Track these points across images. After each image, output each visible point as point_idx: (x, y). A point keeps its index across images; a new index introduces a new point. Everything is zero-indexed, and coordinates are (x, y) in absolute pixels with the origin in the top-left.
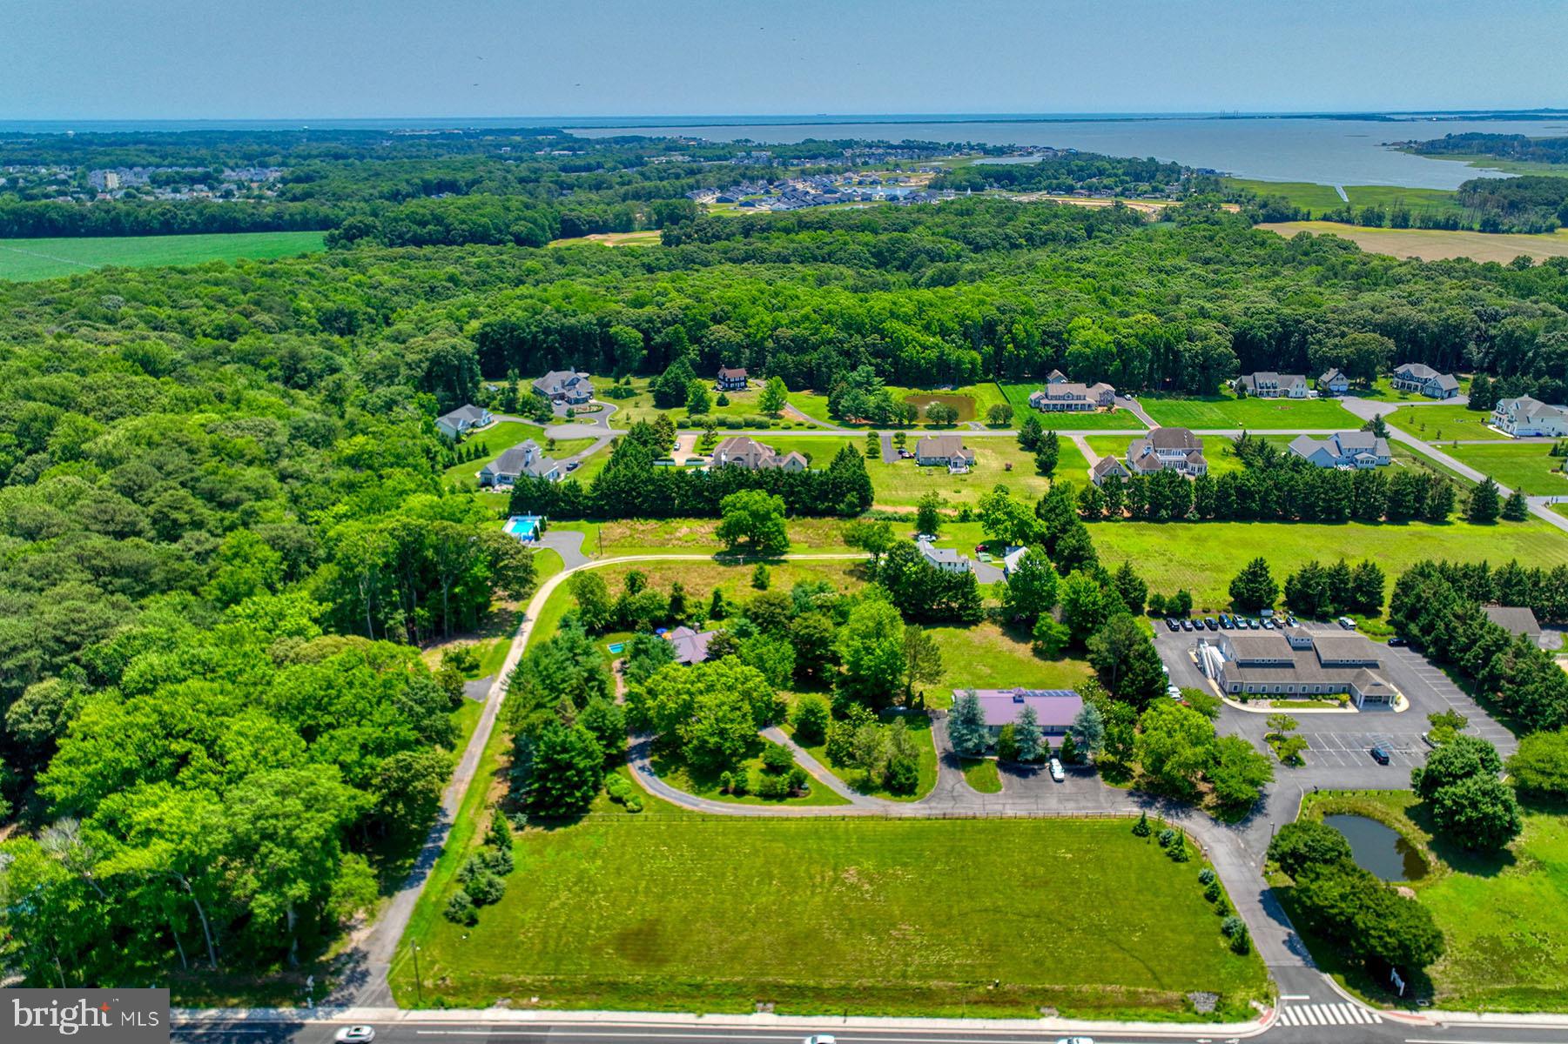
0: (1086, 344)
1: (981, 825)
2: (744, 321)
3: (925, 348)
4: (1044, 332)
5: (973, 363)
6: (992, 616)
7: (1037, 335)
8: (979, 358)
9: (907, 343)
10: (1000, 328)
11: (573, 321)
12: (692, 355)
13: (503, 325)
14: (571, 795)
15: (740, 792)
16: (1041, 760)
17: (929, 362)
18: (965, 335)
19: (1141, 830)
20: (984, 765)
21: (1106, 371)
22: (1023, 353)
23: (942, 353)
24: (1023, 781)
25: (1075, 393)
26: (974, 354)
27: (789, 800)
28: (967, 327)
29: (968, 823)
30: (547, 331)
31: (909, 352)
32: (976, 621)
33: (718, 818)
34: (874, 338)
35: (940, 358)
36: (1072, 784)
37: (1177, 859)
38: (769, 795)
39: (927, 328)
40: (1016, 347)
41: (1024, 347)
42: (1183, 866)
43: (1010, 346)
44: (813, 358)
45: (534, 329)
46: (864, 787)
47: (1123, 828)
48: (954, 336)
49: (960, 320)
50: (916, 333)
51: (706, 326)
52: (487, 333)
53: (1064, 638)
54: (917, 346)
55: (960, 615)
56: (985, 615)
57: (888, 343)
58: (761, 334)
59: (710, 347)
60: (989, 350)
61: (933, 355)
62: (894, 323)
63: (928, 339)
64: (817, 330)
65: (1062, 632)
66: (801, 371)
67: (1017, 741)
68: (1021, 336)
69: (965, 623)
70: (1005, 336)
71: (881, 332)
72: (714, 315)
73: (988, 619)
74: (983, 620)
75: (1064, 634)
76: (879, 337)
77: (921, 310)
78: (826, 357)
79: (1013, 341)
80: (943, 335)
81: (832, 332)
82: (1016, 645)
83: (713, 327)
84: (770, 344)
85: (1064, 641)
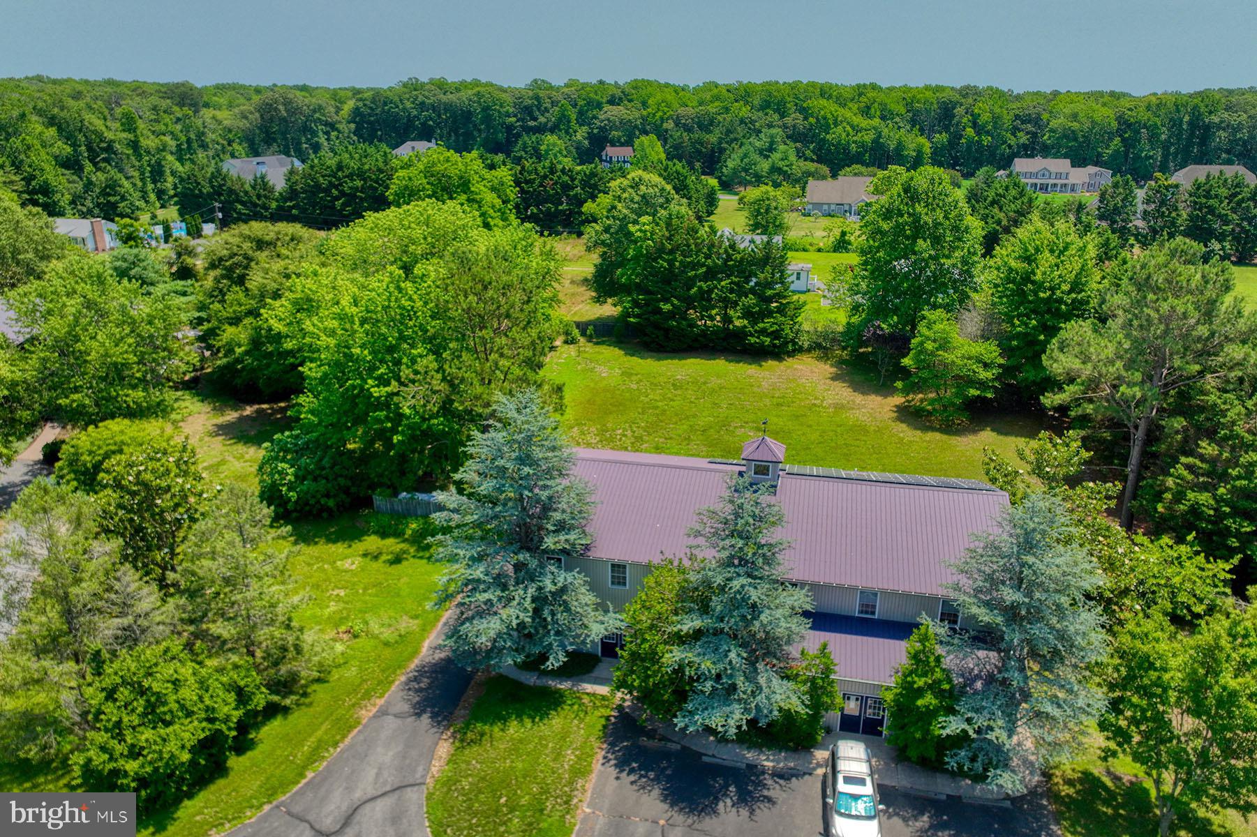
0: (1075, 116)
2: (644, 104)
3: (857, 129)
4: (1017, 117)
5: (920, 153)
6: (821, 347)
7: (1007, 119)
8: (927, 146)
9: (836, 124)
10: (959, 111)
11: (452, 97)
17: (863, 145)
18: (913, 122)
21: (1099, 155)
22: (986, 140)
23: (880, 136)
25: (1053, 169)
26: (922, 140)
28: (916, 113)
30: (423, 107)
31: (837, 134)
32: (780, 347)
34: (794, 118)
35: (876, 141)
39: (866, 112)
40: (978, 134)
41: (988, 133)
43: (970, 131)
44: (713, 138)
45: (408, 105)
48: (897, 119)
49: (909, 105)
50: (848, 114)
51: (599, 106)
52: (357, 108)
53: (984, 375)
54: (848, 128)
55: (740, 334)
56: (804, 341)
57: (811, 125)
58: (660, 114)
59: (600, 128)
60: (941, 138)
61: (868, 138)
62: (823, 102)
63: (864, 123)
64: (727, 110)
65: (979, 360)
66: (699, 152)
67: (680, 639)
68: (985, 117)
69: (757, 354)
70: (964, 120)
71: (804, 111)
72: (613, 96)
73: (809, 350)
74: (798, 350)
75: (986, 366)
76: (801, 117)
77: (860, 95)
78: (729, 132)
79: (975, 125)
80: (883, 118)
81: (745, 112)
82: (859, 398)
83: (607, 107)
84: (670, 125)
85: (982, 385)
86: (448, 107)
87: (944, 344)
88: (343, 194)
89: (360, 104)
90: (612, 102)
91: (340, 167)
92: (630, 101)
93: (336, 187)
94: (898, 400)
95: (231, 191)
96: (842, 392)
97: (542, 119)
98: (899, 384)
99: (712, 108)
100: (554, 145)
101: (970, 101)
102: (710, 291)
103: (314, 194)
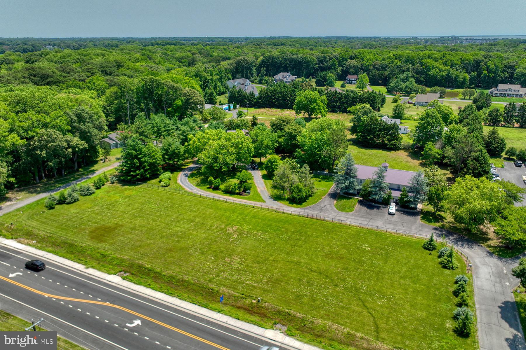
1: (326, 224)
2: (362, 59)
3: (441, 70)
4: (505, 66)
5: (464, 79)
6: (406, 148)
7: (501, 67)
8: (468, 77)
9: (433, 68)
10: (482, 64)
11: (295, 56)
12: (338, 71)
13: (269, 57)
14: (135, 171)
15: (216, 188)
16: (386, 203)
17: (442, 76)
18: (463, 68)
19: (429, 246)
20: (351, 200)
22: (492, 75)
23: (449, 73)
24: (368, 210)
25: (513, 88)
26: (466, 75)
27: (236, 196)
28: (465, 64)
29: (319, 222)
30: (285, 60)
31: (433, 72)
32: (395, 148)
33: (194, 195)
34: (417, 66)
35: (447, 75)
36: (399, 217)
37: (445, 267)
38: (229, 192)
39: (445, 64)
40: (489, 73)
41: (493, 72)
42: (447, 272)
43: (485, 72)
44: (386, 73)
45: (281, 59)
46: (277, 198)
47: (417, 243)
48: (457, 67)
49: (462, 61)
50: (438, 65)
51: (346, 60)
52: (264, 60)
53: (438, 156)
54: (437, 70)
55: (386, 144)
56: (402, 147)
57: (423, 68)
58: (368, 63)
59: (346, 68)
60: (474, 74)
61: (444, 74)
62: (429, 60)
63: (444, 68)
64: (392, 62)
65: (437, 153)
66: (381, 77)
67: (370, 187)
68: (492, 66)
69: (390, 149)
70: (484, 67)
71: (421, 64)
72: (351, 56)
73: (403, 149)
74: (400, 149)
75: (439, 155)
76: (420, 65)
77: (444, 57)
78: (392, 71)
79: (488, 69)
80: (452, 66)
81: (399, 63)
82: (412, 160)
83: (349, 61)
84: (371, 67)
85: (438, 159)
86: (294, 59)
87: (430, 149)
88: (275, 98)
89: (265, 58)
90: (351, 58)
91: (275, 90)
92: (357, 58)
93: (273, 96)
94: (421, 161)
95: (244, 96)
96: (409, 159)
97: (326, 65)
98: (421, 158)
99: (387, 62)
100: (331, 76)
101: (487, 60)
102: (380, 134)
103: (267, 98)
